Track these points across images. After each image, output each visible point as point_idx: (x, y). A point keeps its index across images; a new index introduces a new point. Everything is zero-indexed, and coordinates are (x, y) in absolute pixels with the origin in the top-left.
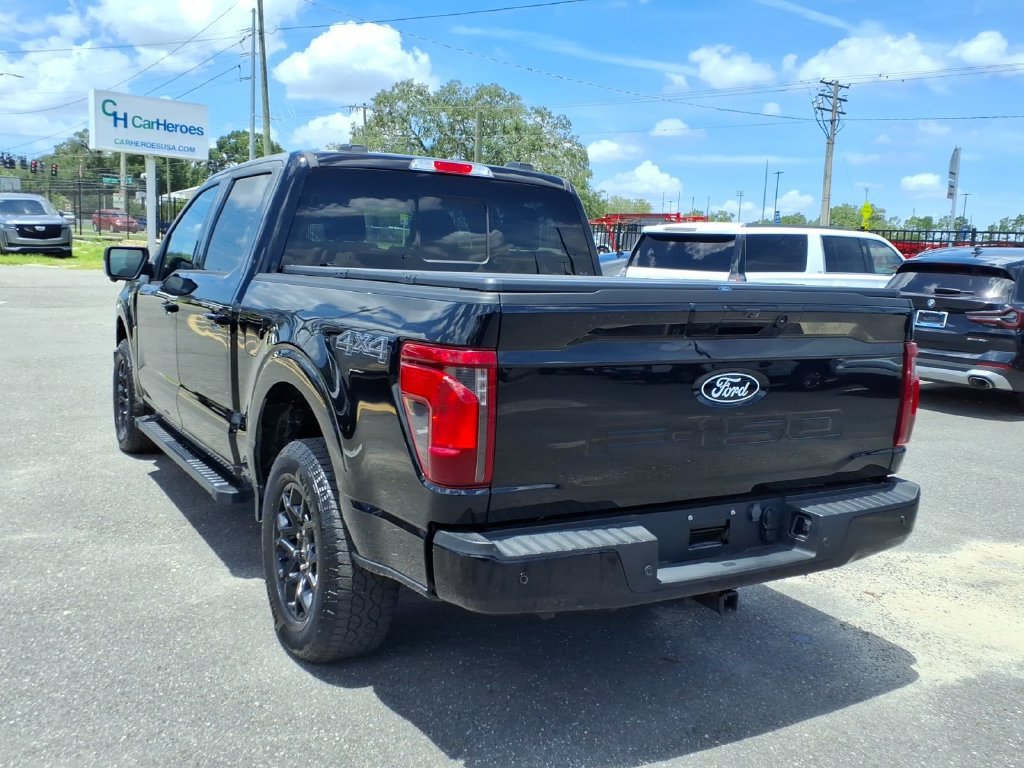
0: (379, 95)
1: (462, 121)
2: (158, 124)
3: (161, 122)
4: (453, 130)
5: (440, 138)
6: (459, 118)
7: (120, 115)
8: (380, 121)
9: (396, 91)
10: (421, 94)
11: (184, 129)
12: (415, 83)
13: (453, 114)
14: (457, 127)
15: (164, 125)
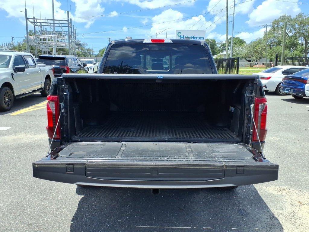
0: (274, 21)
1: (303, 26)
2: (192, 37)
3: (193, 37)
4: (300, 29)
5: (295, 33)
6: (302, 25)
7: (182, 36)
8: (274, 29)
9: (280, 19)
10: (289, 19)
11: (199, 38)
12: (287, 16)
13: (300, 24)
14: (301, 28)
15: (193, 38)
